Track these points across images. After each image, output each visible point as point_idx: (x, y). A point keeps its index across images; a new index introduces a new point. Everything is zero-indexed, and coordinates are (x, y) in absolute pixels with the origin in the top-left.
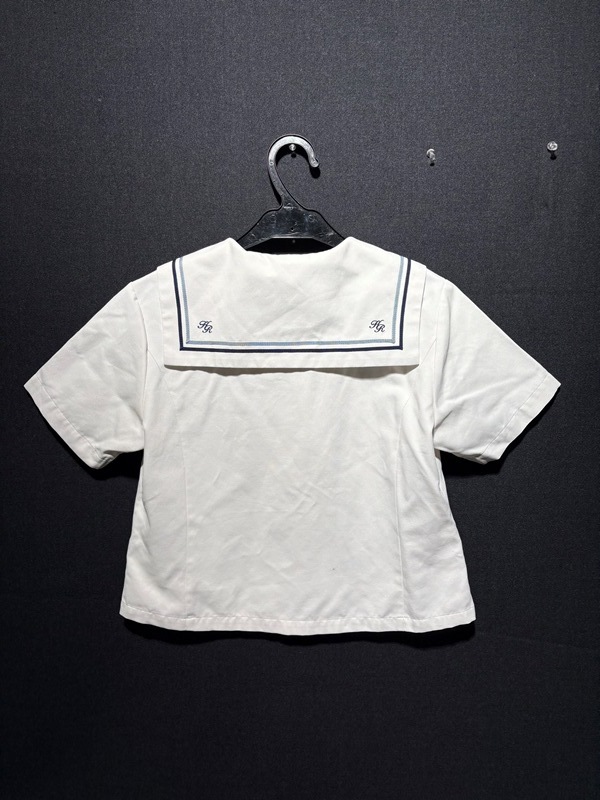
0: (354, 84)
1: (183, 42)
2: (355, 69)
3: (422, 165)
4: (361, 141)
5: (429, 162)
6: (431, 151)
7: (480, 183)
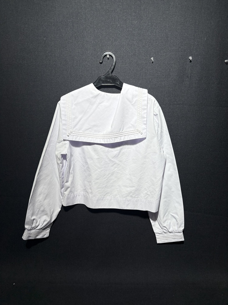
0: (128, 35)
1: (72, 20)
2: (128, 31)
3: (149, 63)
4: (130, 55)
5: (152, 62)
6: (152, 58)
7: (167, 70)
